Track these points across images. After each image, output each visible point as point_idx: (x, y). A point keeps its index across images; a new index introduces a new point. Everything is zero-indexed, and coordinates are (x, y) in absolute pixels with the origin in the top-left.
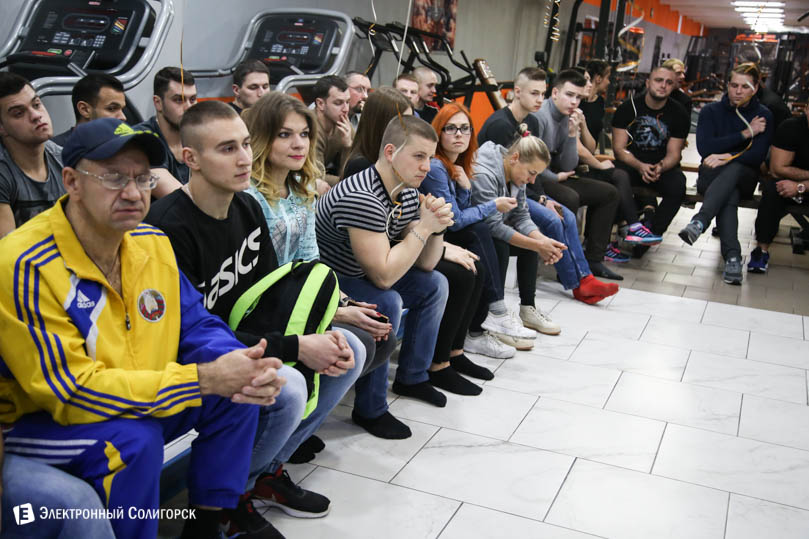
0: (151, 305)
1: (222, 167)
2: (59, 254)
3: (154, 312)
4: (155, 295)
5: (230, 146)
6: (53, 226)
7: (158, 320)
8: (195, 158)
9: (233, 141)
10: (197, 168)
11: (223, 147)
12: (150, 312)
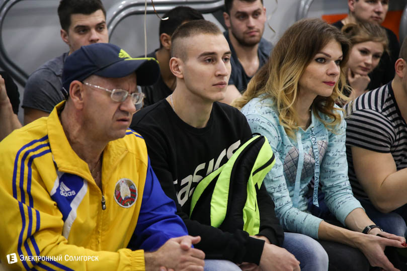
0: (125, 192)
1: (202, 75)
2: (50, 151)
3: (127, 198)
4: (130, 184)
5: (210, 58)
6: (49, 127)
7: (129, 206)
8: (180, 67)
9: (213, 53)
10: (181, 76)
11: (204, 57)
12: (123, 198)
